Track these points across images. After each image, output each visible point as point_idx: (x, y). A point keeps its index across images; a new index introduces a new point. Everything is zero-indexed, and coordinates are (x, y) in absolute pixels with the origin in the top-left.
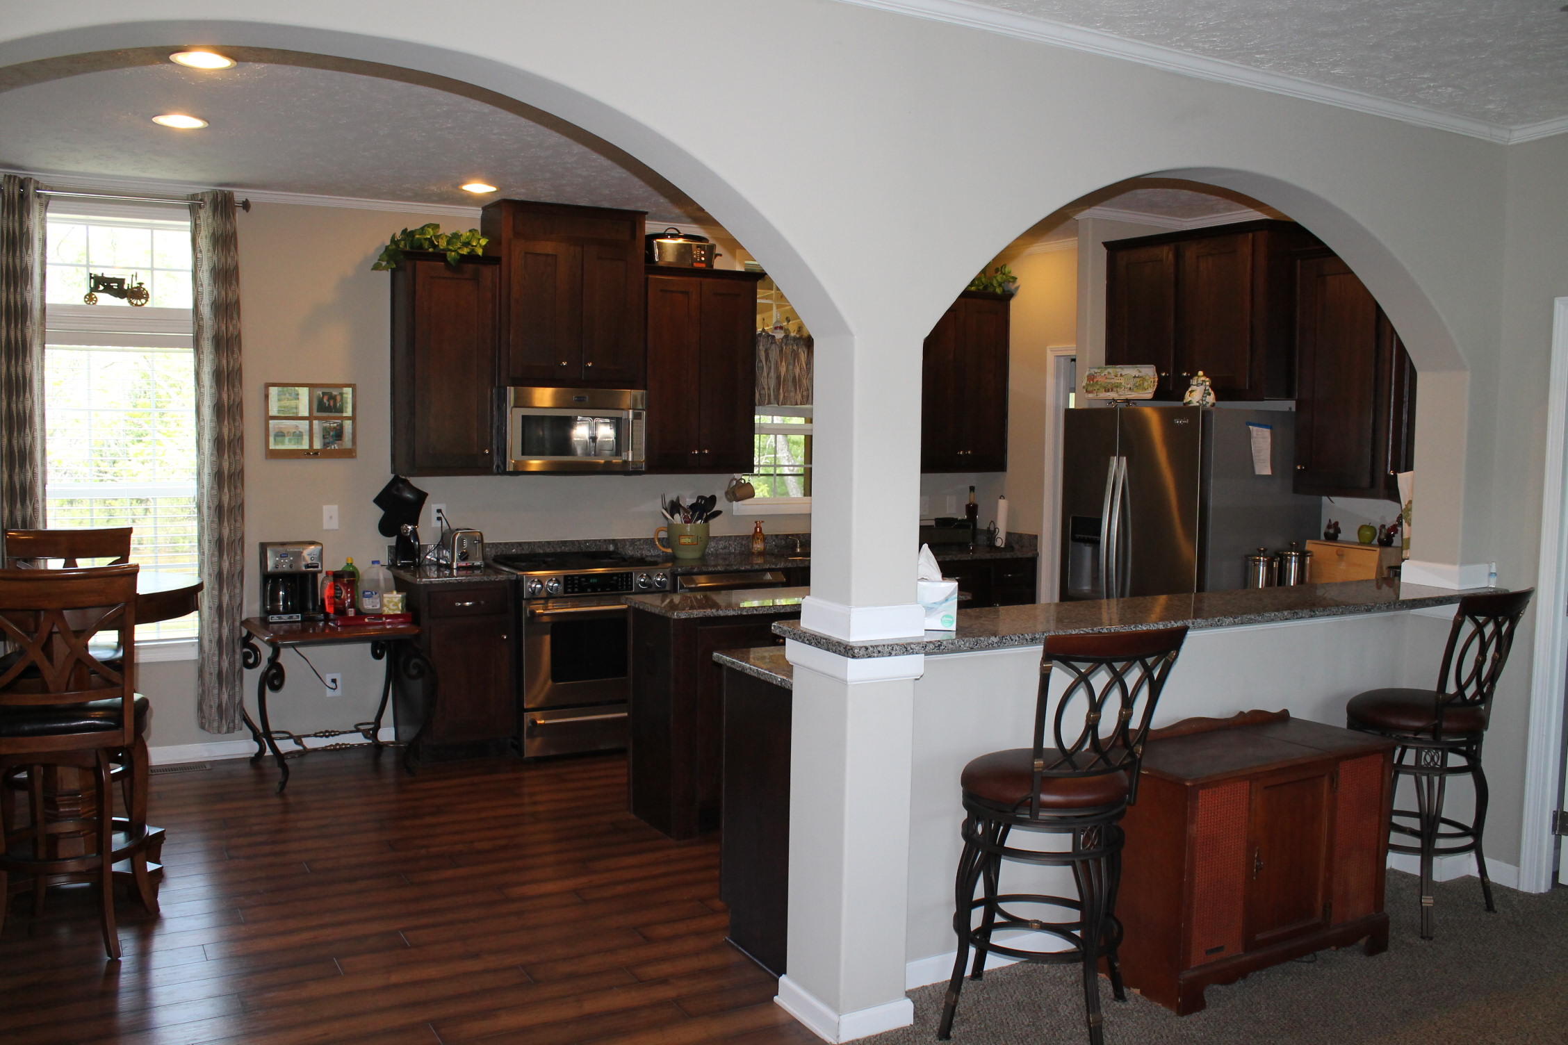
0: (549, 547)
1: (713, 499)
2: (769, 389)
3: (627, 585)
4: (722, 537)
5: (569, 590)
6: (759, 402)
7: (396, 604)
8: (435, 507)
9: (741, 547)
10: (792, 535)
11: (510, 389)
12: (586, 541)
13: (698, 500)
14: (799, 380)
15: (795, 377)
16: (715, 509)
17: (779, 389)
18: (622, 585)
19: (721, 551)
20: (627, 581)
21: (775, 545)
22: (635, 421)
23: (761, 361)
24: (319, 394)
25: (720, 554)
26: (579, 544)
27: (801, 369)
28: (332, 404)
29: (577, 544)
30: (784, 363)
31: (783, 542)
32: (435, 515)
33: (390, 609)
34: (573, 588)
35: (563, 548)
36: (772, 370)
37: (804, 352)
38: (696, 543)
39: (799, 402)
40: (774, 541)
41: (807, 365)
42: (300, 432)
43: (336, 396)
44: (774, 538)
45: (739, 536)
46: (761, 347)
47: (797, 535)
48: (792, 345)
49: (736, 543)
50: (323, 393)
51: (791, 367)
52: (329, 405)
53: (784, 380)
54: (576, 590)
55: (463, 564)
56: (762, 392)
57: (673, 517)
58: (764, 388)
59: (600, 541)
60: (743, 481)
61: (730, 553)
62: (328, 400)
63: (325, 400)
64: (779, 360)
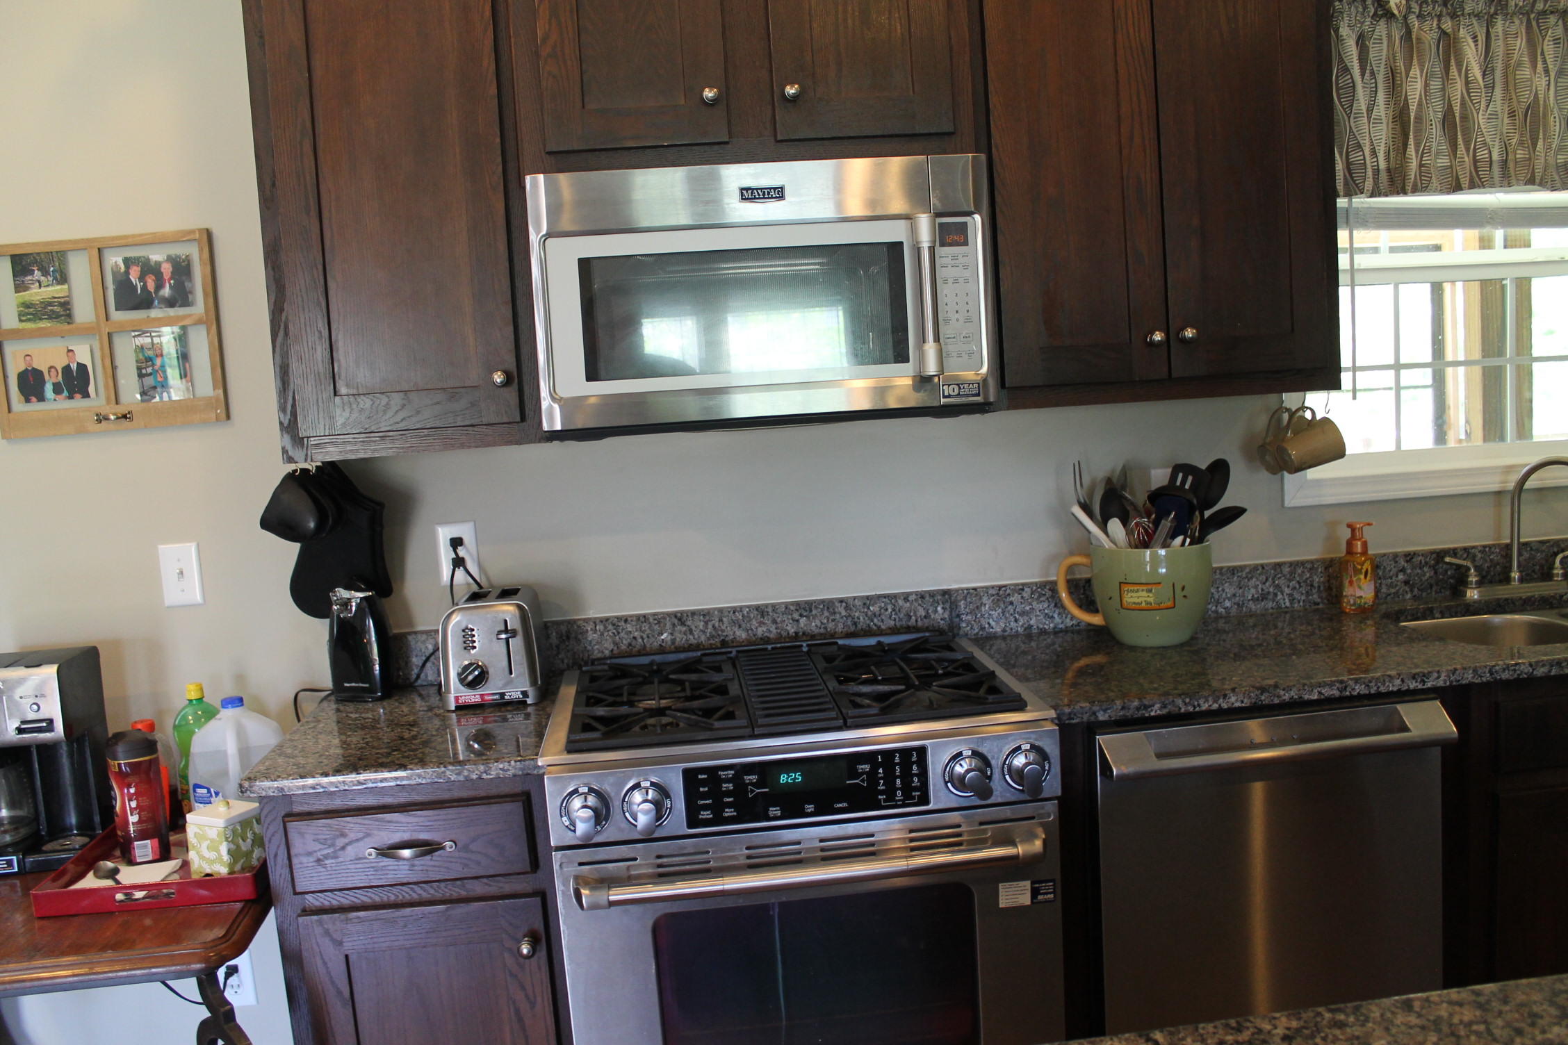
0: (761, 624)
1: (1220, 470)
2: (1374, 152)
3: (907, 789)
4: (1256, 568)
5: (706, 815)
6: (1346, 184)
7: (213, 847)
8: (444, 534)
9: (1308, 594)
10: (1454, 552)
11: (535, 185)
12: (868, 601)
13: (1173, 477)
14: (1464, 118)
15: (1450, 108)
16: (1224, 503)
17: (1405, 145)
18: (891, 793)
19: (1252, 605)
20: (906, 775)
21: (1406, 583)
22: (942, 251)
23: (1346, 70)
24: (117, 265)
25: (1251, 615)
26: (847, 608)
27: (1467, 83)
28: (151, 285)
29: (841, 609)
30: (1415, 71)
31: (1429, 573)
32: (445, 556)
33: (202, 857)
34: (717, 808)
35: (803, 621)
36: (1381, 97)
37: (1475, 38)
38: (1170, 604)
39: (1465, 181)
40: (1403, 570)
41: (1484, 75)
42: (79, 365)
43: (158, 264)
44: (1402, 563)
45: (1303, 563)
46: (1344, 31)
47: (1465, 549)
48: (1439, 17)
49: (1293, 583)
50: (127, 261)
51: (1436, 84)
52: (144, 288)
53: (1419, 119)
54: (729, 812)
55: (472, 696)
56: (1355, 157)
57: (1103, 527)
58: (1359, 146)
59: (906, 597)
60: (1308, 415)
61: (1281, 611)
62: (142, 278)
63: (134, 278)
64: (1400, 63)
